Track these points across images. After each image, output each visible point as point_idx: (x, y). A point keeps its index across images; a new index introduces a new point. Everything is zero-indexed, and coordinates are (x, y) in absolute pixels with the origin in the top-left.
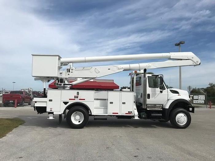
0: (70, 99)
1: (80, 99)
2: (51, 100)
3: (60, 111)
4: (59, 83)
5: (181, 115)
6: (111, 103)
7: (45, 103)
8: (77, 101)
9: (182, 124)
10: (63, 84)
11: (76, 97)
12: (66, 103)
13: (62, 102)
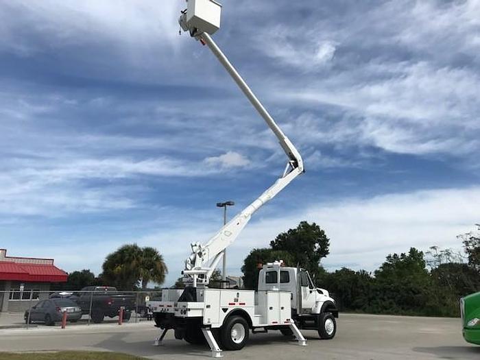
0: (230, 304)
1: (240, 304)
2: (208, 307)
3: (219, 323)
4: (200, 279)
5: (328, 322)
6: (271, 308)
7: (201, 311)
8: (237, 306)
9: (330, 333)
10: (204, 280)
11: (236, 300)
12: (225, 310)
13: (221, 309)
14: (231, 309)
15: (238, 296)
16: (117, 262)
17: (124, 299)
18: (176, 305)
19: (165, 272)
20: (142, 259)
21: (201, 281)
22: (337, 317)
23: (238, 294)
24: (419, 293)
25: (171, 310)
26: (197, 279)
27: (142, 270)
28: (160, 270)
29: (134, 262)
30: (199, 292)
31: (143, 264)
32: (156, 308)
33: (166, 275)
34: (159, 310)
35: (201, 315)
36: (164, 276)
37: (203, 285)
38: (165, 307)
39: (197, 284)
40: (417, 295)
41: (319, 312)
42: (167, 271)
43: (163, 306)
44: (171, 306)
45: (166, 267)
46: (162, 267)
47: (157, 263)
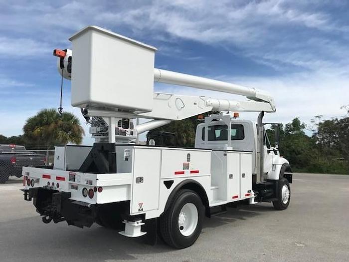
0: (176, 173)
1: (192, 172)
2: (140, 180)
3: (158, 209)
4: (121, 128)
5: (284, 189)
6: (231, 176)
7: (125, 190)
8: (187, 176)
9: (285, 202)
10: (128, 131)
11: (186, 166)
12: (168, 184)
13: (162, 182)
14: (178, 181)
15: (189, 159)
16: (37, 124)
17: (31, 158)
18: (72, 178)
19: (82, 134)
20: (60, 122)
21: (124, 133)
22: (292, 183)
23: (189, 155)
24: (300, 153)
25: (64, 187)
26: (117, 130)
27: (60, 133)
28: (77, 133)
29: (53, 125)
30: (121, 152)
31: (61, 126)
32: (38, 181)
33: (83, 137)
34: (43, 183)
35: (124, 199)
36: (81, 138)
37: (127, 139)
38: (53, 180)
39: (117, 139)
40: (299, 156)
41: (277, 178)
42: (84, 134)
43: (48, 177)
44: (63, 179)
45: (83, 130)
46: (79, 130)
47: (75, 127)
